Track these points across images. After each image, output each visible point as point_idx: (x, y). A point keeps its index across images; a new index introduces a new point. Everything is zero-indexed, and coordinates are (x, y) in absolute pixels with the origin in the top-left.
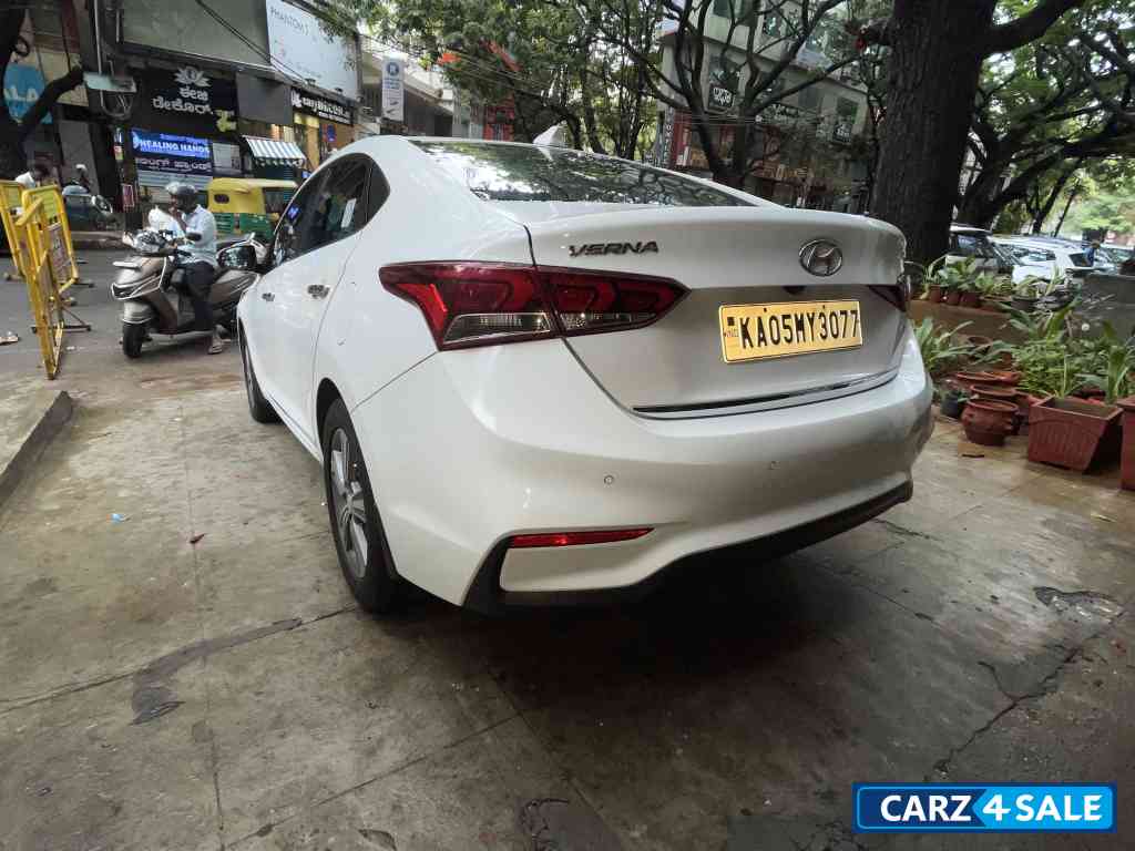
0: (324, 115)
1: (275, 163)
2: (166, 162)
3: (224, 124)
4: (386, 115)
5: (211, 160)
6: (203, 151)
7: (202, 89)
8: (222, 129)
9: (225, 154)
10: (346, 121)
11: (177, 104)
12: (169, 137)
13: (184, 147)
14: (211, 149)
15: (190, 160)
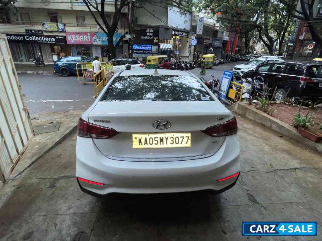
0: (180, 35)
1: (165, 50)
2: (142, 51)
3: (155, 41)
4: (197, 33)
5: (151, 50)
6: (150, 48)
7: (151, 33)
8: (155, 42)
9: (155, 48)
10: (186, 36)
11: (146, 37)
12: (143, 45)
13: (146, 47)
14: (152, 48)
15: (147, 50)
